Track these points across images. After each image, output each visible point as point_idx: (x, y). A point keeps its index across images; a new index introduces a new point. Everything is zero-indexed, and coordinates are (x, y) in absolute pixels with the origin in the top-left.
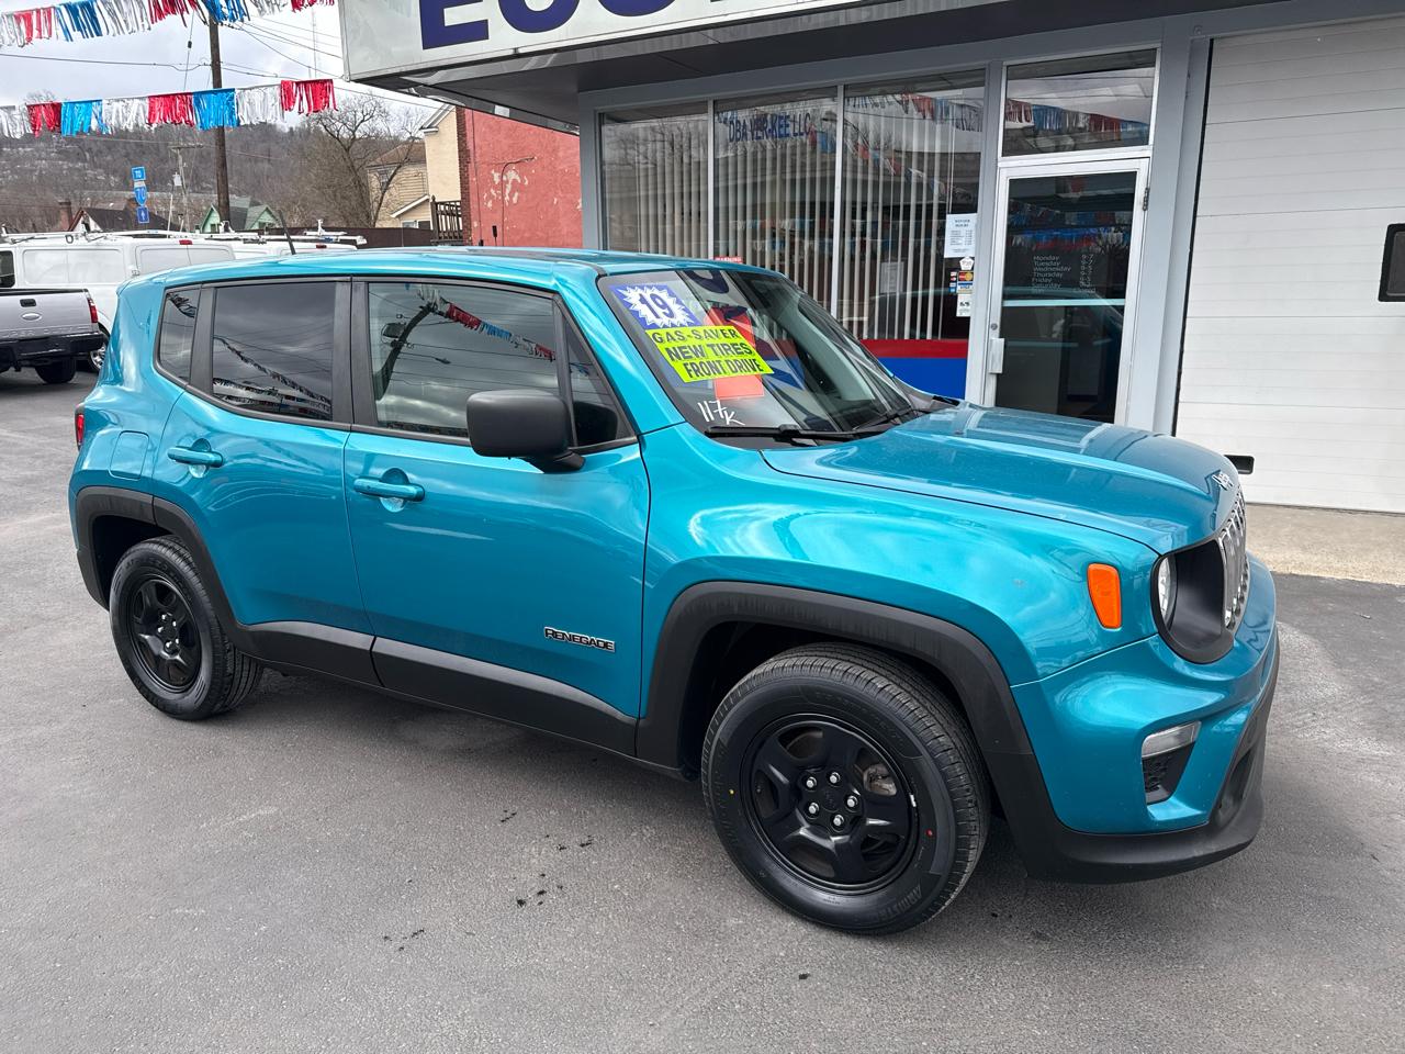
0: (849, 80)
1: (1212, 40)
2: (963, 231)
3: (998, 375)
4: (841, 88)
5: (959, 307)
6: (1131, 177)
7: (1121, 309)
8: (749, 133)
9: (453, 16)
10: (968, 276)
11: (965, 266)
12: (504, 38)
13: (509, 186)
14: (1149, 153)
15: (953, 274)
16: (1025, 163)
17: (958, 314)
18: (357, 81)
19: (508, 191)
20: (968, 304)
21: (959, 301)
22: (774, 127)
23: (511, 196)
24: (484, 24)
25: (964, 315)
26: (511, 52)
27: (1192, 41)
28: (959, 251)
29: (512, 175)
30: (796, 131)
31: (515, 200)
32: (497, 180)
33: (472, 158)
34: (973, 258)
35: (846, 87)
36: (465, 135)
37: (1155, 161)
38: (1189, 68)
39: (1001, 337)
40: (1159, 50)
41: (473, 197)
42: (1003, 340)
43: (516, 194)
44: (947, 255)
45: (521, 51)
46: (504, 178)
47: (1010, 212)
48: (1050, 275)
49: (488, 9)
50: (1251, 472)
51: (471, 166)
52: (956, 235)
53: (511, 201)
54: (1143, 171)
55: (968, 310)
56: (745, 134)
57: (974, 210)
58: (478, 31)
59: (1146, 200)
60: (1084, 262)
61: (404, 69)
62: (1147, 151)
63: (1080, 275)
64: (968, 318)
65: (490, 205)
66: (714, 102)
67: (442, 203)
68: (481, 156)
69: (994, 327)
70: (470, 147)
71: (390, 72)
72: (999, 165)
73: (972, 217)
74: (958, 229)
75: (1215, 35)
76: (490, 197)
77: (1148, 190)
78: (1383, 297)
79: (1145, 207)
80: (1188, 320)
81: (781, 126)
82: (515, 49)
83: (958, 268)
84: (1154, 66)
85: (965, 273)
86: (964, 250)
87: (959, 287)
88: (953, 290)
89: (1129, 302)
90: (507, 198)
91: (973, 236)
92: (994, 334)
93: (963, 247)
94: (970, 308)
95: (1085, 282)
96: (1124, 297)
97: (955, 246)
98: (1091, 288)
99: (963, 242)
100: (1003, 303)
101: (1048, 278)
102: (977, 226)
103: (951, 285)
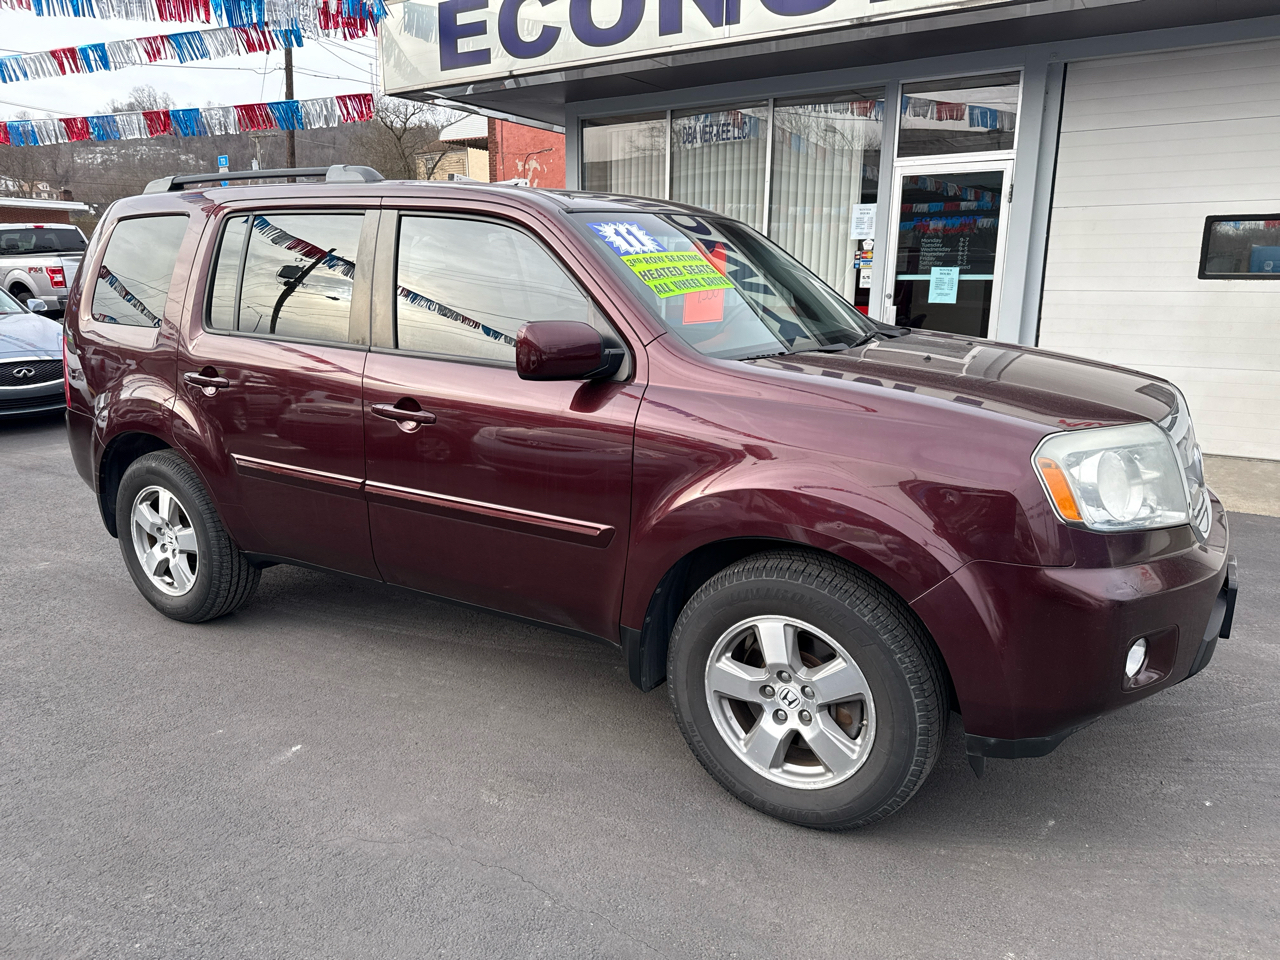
0: (777, 94)
1: (1066, 65)
2: (866, 218)
4: (771, 101)
5: (862, 280)
6: (1000, 174)
7: (990, 283)
8: (698, 136)
9: (465, 45)
10: (869, 255)
11: (866, 247)
12: (502, 63)
13: (530, 174)
14: (1014, 156)
15: (858, 253)
16: (916, 162)
17: (861, 286)
18: (391, 95)
19: (530, 179)
20: (869, 277)
21: (862, 275)
22: (718, 132)
23: (532, 183)
24: (487, 52)
25: (866, 286)
26: (507, 74)
27: (1050, 65)
28: (860, 234)
29: (533, 164)
30: (736, 135)
32: (520, 168)
33: (500, 148)
34: (873, 241)
35: (775, 100)
36: (495, 129)
37: (1019, 163)
38: (1046, 86)
39: (894, 305)
40: (1022, 73)
42: (895, 307)
43: (536, 181)
44: (853, 237)
45: (515, 73)
46: (527, 167)
47: (903, 203)
48: (934, 254)
49: (491, 40)
51: (499, 157)
52: (860, 221)
54: (1008, 171)
55: (869, 283)
56: (696, 138)
57: (875, 201)
58: (483, 57)
59: (1011, 194)
60: (961, 244)
61: (426, 86)
62: (1011, 154)
63: (958, 255)
64: (868, 290)
66: (672, 111)
68: (507, 147)
69: (889, 296)
70: (499, 139)
71: (416, 88)
72: (895, 164)
73: (875, 205)
74: (862, 216)
75: (1066, 61)
77: (1012, 186)
78: (1202, 275)
79: (1010, 201)
80: (1045, 293)
81: (723, 131)
82: (511, 72)
83: (862, 249)
84: (1018, 83)
85: (867, 252)
86: (867, 234)
87: (862, 264)
89: (996, 277)
91: (874, 220)
92: (889, 302)
93: (865, 231)
94: (870, 280)
95: (962, 260)
96: (992, 273)
97: (859, 231)
98: (967, 265)
99: (866, 226)
100: (896, 277)
101: (933, 256)
102: (876, 214)
103: (856, 262)
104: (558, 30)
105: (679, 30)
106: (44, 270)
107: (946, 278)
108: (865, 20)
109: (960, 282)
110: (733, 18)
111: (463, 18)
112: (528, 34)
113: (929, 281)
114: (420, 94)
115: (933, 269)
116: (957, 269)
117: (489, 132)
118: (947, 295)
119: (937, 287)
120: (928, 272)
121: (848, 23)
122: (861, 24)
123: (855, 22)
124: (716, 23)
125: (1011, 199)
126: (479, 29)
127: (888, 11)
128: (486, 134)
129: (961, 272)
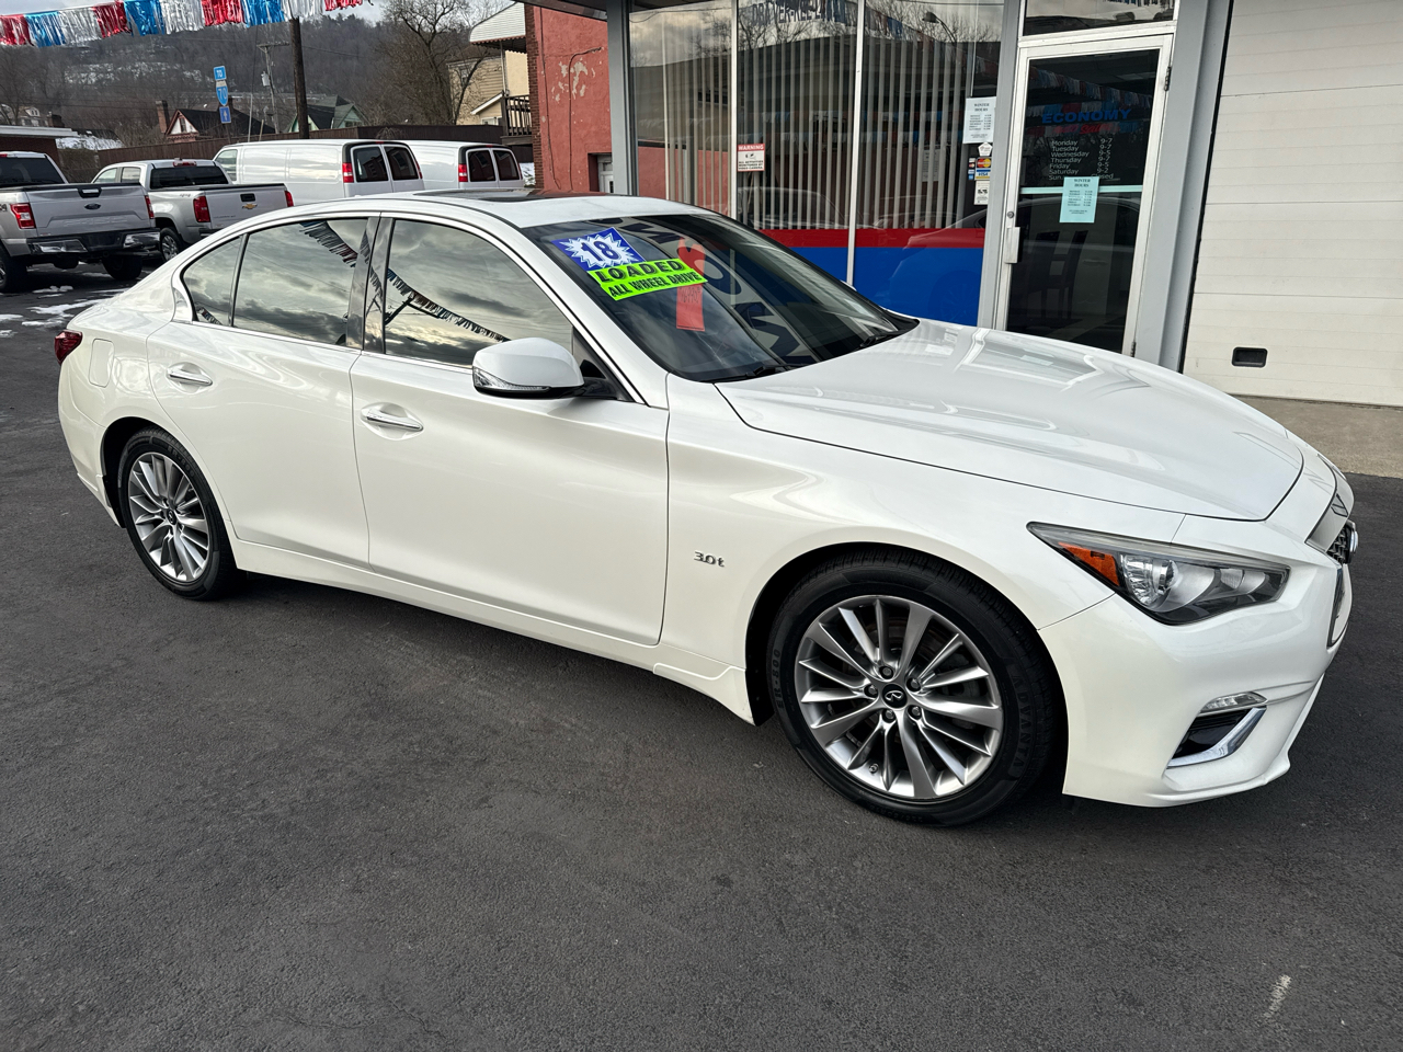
2: (983, 115)
3: (1013, 264)
5: (977, 195)
6: (1153, 55)
7: (1138, 196)
10: (987, 163)
11: (983, 152)
13: (576, 79)
14: (1173, 29)
15: (972, 160)
16: (1047, 42)
17: (976, 203)
19: (575, 84)
20: (985, 191)
21: (977, 188)
22: (796, 10)
23: (578, 88)
25: (982, 203)
28: (976, 136)
29: (579, 67)
31: (582, 93)
32: (564, 72)
33: (540, 50)
34: (991, 144)
36: (534, 26)
37: (1179, 38)
39: (1017, 226)
41: (542, 91)
42: (1018, 229)
43: (584, 87)
44: (967, 140)
46: (572, 71)
48: (1068, 161)
50: (1264, 365)
51: (539, 60)
52: (975, 120)
53: (578, 95)
54: (1166, 49)
55: (985, 198)
57: (993, 93)
59: (1168, 79)
60: (1103, 147)
62: (1170, 26)
63: (1098, 161)
64: (985, 206)
65: (557, 99)
67: (512, 98)
68: (549, 48)
69: (1011, 215)
70: (539, 39)
72: (1020, 45)
73: (991, 100)
74: (977, 112)
76: (558, 90)
77: (1170, 69)
79: (1167, 89)
80: (1207, 207)
81: (803, 9)
83: (977, 155)
85: (983, 159)
86: (984, 136)
87: (977, 174)
88: (971, 177)
89: (1147, 188)
90: (574, 91)
91: (993, 119)
92: (1010, 222)
93: (982, 132)
94: (987, 195)
95: (1103, 168)
96: (1141, 183)
97: (973, 132)
98: (1109, 173)
99: (981, 126)
100: (1020, 191)
101: (1065, 163)
102: (997, 110)
103: (970, 172)
106: (9, 207)
107: (1083, 192)
109: (1100, 195)
113: (1061, 195)
115: (1066, 179)
116: (1096, 179)
117: (527, 30)
118: (1082, 212)
119: (1070, 202)
120: (1061, 184)
125: (1168, 85)
128: (522, 32)
129: (1102, 183)
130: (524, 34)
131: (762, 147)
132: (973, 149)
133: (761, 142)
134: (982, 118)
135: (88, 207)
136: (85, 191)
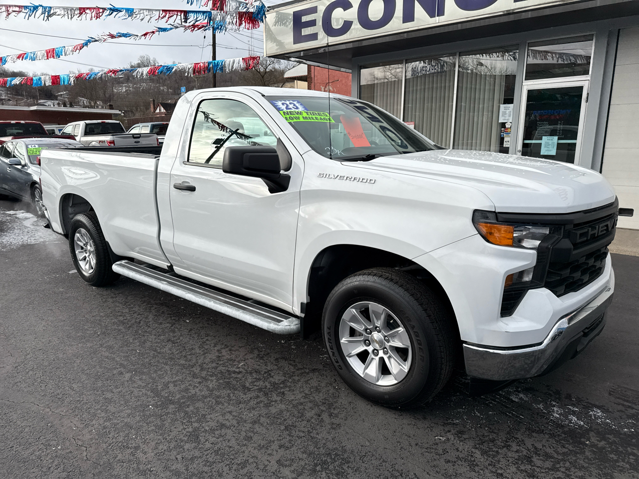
0: (461, 50)
1: (619, 30)
2: (508, 112)
4: (458, 53)
5: (505, 143)
6: (581, 88)
7: (575, 144)
10: (509, 130)
11: (507, 126)
12: (323, 40)
14: (589, 78)
15: (503, 129)
16: (535, 83)
17: (504, 146)
18: (269, 57)
20: (508, 141)
21: (505, 140)
22: (430, 70)
24: (316, 35)
25: (507, 146)
26: (326, 45)
27: (610, 31)
28: (505, 119)
29: (329, 88)
30: (439, 71)
32: (323, 90)
33: (313, 81)
34: (511, 123)
35: (460, 53)
36: (311, 71)
37: (592, 82)
38: (608, 42)
40: (594, 35)
44: (500, 121)
45: (329, 44)
46: (326, 89)
48: (544, 130)
49: (319, 29)
50: (632, 216)
51: (313, 85)
52: (504, 113)
54: (586, 86)
55: (508, 144)
56: (418, 72)
57: (512, 103)
58: (314, 37)
59: (587, 98)
60: (559, 125)
61: (286, 52)
62: (588, 77)
63: (557, 130)
64: (508, 148)
66: (406, 60)
68: (317, 80)
69: (519, 152)
70: (313, 76)
71: (281, 53)
72: (523, 84)
73: (512, 105)
74: (505, 110)
75: (619, 28)
77: (588, 94)
79: (587, 101)
80: (605, 149)
81: (432, 69)
83: (505, 127)
84: (592, 40)
85: (508, 129)
86: (508, 119)
87: (505, 135)
88: (502, 136)
89: (579, 142)
91: (512, 113)
93: (507, 118)
94: (509, 143)
95: (559, 133)
96: (576, 139)
97: (503, 118)
98: (562, 135)
99: (507, 116)
100: (523, 141)
101: (543, 131)
102: (513, 109)
103: (502, 134)
104: (351, 22)
105: (413, 20)
106: (106, 142)
107: (550, 142)
108: (511, 12)
109: (558, 144)
110: (441, 13)
111: (305, 19)
112: (336, 25)
113: (541, 143)
114: (283, 56)
115: (543, 137)
116: (556, 138)
118: (550, 151)
119: (545, 147)
120: (541, 139)
121: (501, 13)
122: (508, 13)
123: (505, 12)
124: (432, 15)
126: (313, 23)
127: (523, 6)
128: (306, 74)
129: (559, 139)
130: (307, 74)
131: (413, 123)
132: (503, 125)
133: (412, 122)
134: (507, 112)
135: (135, 142)
136: (135, 136)
